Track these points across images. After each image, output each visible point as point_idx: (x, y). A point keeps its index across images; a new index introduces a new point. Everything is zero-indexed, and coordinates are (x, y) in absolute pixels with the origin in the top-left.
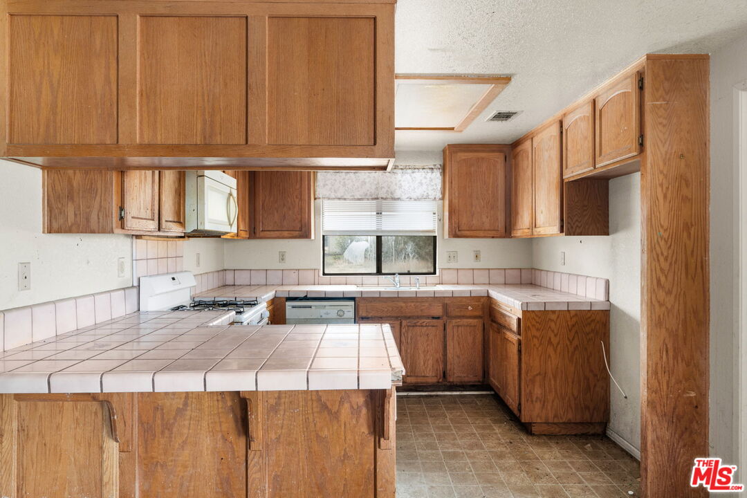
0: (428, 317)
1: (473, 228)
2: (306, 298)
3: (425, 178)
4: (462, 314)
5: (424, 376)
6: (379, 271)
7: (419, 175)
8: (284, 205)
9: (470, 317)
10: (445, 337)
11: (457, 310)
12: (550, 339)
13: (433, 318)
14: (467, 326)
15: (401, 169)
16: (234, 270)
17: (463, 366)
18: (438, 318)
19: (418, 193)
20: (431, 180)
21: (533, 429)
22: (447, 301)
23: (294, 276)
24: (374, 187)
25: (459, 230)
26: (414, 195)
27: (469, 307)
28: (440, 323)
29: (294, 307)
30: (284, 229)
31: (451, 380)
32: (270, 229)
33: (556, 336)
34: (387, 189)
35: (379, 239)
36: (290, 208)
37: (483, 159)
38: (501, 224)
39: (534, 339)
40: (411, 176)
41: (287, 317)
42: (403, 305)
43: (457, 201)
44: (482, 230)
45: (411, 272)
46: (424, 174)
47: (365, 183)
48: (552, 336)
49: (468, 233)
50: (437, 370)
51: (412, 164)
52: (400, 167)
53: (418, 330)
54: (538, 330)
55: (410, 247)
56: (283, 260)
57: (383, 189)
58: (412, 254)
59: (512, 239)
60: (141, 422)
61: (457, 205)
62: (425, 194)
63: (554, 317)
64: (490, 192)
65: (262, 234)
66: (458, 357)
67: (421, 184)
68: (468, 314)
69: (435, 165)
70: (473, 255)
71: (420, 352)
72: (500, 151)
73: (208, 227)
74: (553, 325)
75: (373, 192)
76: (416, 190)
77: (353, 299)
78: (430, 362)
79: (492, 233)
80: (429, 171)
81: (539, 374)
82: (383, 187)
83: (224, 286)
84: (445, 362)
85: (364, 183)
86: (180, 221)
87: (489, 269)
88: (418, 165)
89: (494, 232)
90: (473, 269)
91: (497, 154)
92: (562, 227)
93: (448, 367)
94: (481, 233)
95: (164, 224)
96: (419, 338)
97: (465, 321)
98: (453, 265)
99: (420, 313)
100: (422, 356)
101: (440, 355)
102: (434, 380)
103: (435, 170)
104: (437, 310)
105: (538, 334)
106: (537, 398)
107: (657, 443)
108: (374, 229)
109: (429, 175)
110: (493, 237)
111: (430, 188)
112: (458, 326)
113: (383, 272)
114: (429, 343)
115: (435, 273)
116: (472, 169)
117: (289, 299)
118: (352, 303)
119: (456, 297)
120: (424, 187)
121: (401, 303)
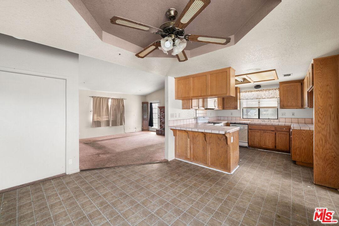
0: (270, 131)
1: (289, 106)
2: (235, 123)
4: (281, 130)
5: (268, 146)
6: (259, 118)
7: (271, 91)
9: (285, 132)
10: (276, 136)
12: (303, 138)
13: (272, 131)
15: (265, 90)
16: (220, 117)
17: (282, 145)
18: (273, 131)
19: (271, 96)
20: (275, 92)
21: (296, 163)
22: (276, 127)
23: (235, 118)
25: (283, 106)
26: (270, 97)
28: (274, 132)
30: (231, 107)
31: (278, 148)
32: (227, 107)
33: (305, 137)
35: (259, 109)
36: (232, 102)
37: (292, 85)
38: (300, 104)
40: (268, 92)
42: (262, 127)
43: (282, 98)
45: (269, 118)
46: (273, 91)
48: (303, 137)
49: (287, 107)
50: (273, 145)
51: (269, 89)
53: (266, 134)
56: (232, 114)
59: (305, 109)
60: (192, 137)
62: (273, 97)
63: (304, 132)
64: (295, 95)
65: (226, 109)
66: (280, 142)
67: (272, 94)
68: (284, 130)
69: (276, 88)
70: (291, 114)
71: (267, 140)
72: (299, 82)
73: (208, 108)
74: (304, 134)
75: (256, 97)
77: (247, 124)
78: (271, 143)
80: (275, 90)
81: (299, 147)
82: (260, 95)
83: (218, 120)
84: (275, 143)
85: (254, 95)
86: (203, 107)
87: (298, 118)
89: (297, 107)
90: (291, 118)
91: (298, 83)
92: (308, 105)
93: (277, 145)
94: (292, 107)
95: (199, 107)
96: (267, 136)
97: (283, 133)
98: (284, 117)
99: (267, 129)
101: (274, 141)
102: (272, 148)
103: (277, 90)
104: (273, 129)
105: (298, 136)
106: (298, 154)
107: (318, 165)
108: (258, 106)
111: (275, 95)
112: (280, 134)
113: (260, 118)
114: (270, 137)
115: (278, 119)
116: (288, 89)
117: (231, 123)
118: (247, 125)
119: (280, 126)
120: (273, 95)
121: (261, 126)
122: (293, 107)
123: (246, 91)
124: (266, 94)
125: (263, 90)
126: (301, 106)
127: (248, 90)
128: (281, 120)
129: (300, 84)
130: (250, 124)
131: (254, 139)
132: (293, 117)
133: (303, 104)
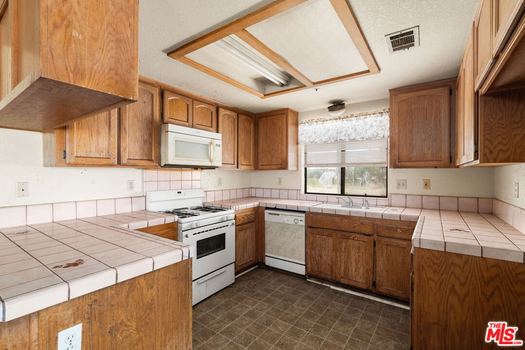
0: (360, 233)
1: (414, 160)
2: (275, 209)
3: (376, 121)
4: (392, 235)
5: (355, 281)
6: (343, 193)
7: (370, 120)
8: (273, 149)
9: (399, 239)
10: (374, 253)
11: (386, 231)
13: (365, 235)
14: (396, 246)
15: (356, 117)
16: (256, 188)
17: (392, 281)
18: (369, 235)
19: (369, 133)
20: (381, 122)
22: (377, 222)
24: (335, 133)
25: (399, 162)
26: (366, 136)
27: (399, 230)
28: (370, 238)
29: (270, 214)
30: (273, 164)
31: (380, 290)
32: (266, 164)
33: (462, 285)
34: (345, 132)
35: (343, 170)
36: (276, 151)
37: (425, 96)
38: (445, 156)
39: (430, 282)
40: (363, 121)
41: (266, 220)
44: (423, 161)
45: (367, 195)
46: (374, 119)
47: (329, 130)
48: (457, 284)
49: (408, 164)
50: (367, 279)
51: (365, 112)
52: (355, 115)
53: (351, 242)
54: (435, 272)
55: (366, 176)
56: (280, 183)
57: (342, 133)
58: (368, 181)
61: (397, 140)
62: (375, 134)
64: (432, 125)
65: (261, 167)
66: (387, 272)
67: (372, 126)
68: (397, 236)
69: (384, 110)
70: (422, 184)
71: (352, 260)
72: (444, 86)
74: (458, 271)
75: (335, 136)
76: (367, 131)
77: (305, 212)
78: (361, 271)
79: (435, 163)
80: (379, 115)
81: (437, 323)
82: (343, 132)
83: (249, 197)
84: (374, 273)
87: (439, 196)
88: (369, 112)
89: (437, 163)
90: (422, 195)
91: (440, 90)
93: (378, 278)
94: (422, 164)
96: (351, 249)
97: (394, 242)
98: (402, 191)
99: (353, 229)
100: (354, 264)
101: (369, 266)
102: (364, 287)
103: (384, 114)
104: (368, 230)
105: (435, 277)
108: (340, 162)
109: (380, 118)
110: (436, 167)
111: (380, 128)
112: (388, 245)
113: (346, 193)
114: (361, 254)
115: (386, 197)
116: (413, 107)
117: (267, 208)
118: (304, 215)
119: (386, 220)
120: (375, 128)
121: (337, 219)
122: (427, 164)
123: (310, 119)
124: (357, 128)
125: (352, 116)
126: (448, 161)
127: (315, 118)
128: (395, 200)
129: (446, 91)
130: (310, 213)
131: (320, 256)
132: (427, 192)
133: (452, 155)
